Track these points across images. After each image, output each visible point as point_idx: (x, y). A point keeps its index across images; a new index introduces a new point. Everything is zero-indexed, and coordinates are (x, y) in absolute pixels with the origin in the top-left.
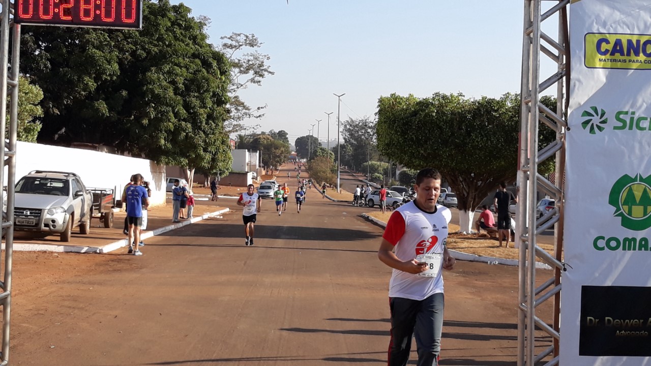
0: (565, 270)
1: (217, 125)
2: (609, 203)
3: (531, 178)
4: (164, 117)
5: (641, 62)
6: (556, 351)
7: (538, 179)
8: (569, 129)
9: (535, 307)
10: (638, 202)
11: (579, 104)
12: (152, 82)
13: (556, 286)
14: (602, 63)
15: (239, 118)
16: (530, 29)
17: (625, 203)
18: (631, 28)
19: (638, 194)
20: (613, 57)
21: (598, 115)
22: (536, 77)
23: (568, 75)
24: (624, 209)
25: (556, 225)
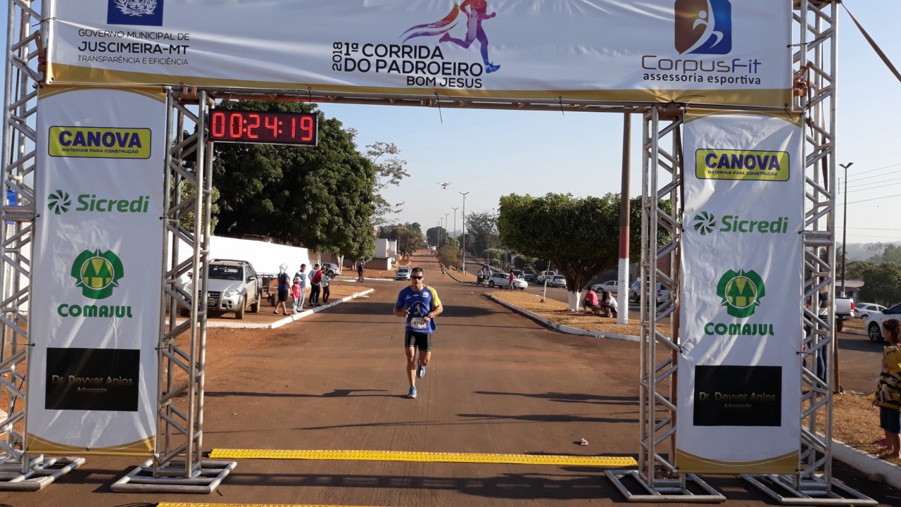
0: (681, 352)
1: (364, 219)
2: (717, 294)
3: (651, 273)
4: (320, 213)
5: (744, 173)
6: (673, 421)
7: (658, 273)
8: (683, 231)
9: (656, 384)
10: (741, 293)
11: (693, 210)
12: (310, 183)
13: (673, 365)
14: (711, 174)
15: (381, 213)
16: (649, 145)
17: (730, 294)
18: (734, 144)
19: (741, 287)
20: (720, 170)
21: (707, 218)
22: (654, 186)
23: (682, 184)
24: (729, 299)
25: (672, 313)
